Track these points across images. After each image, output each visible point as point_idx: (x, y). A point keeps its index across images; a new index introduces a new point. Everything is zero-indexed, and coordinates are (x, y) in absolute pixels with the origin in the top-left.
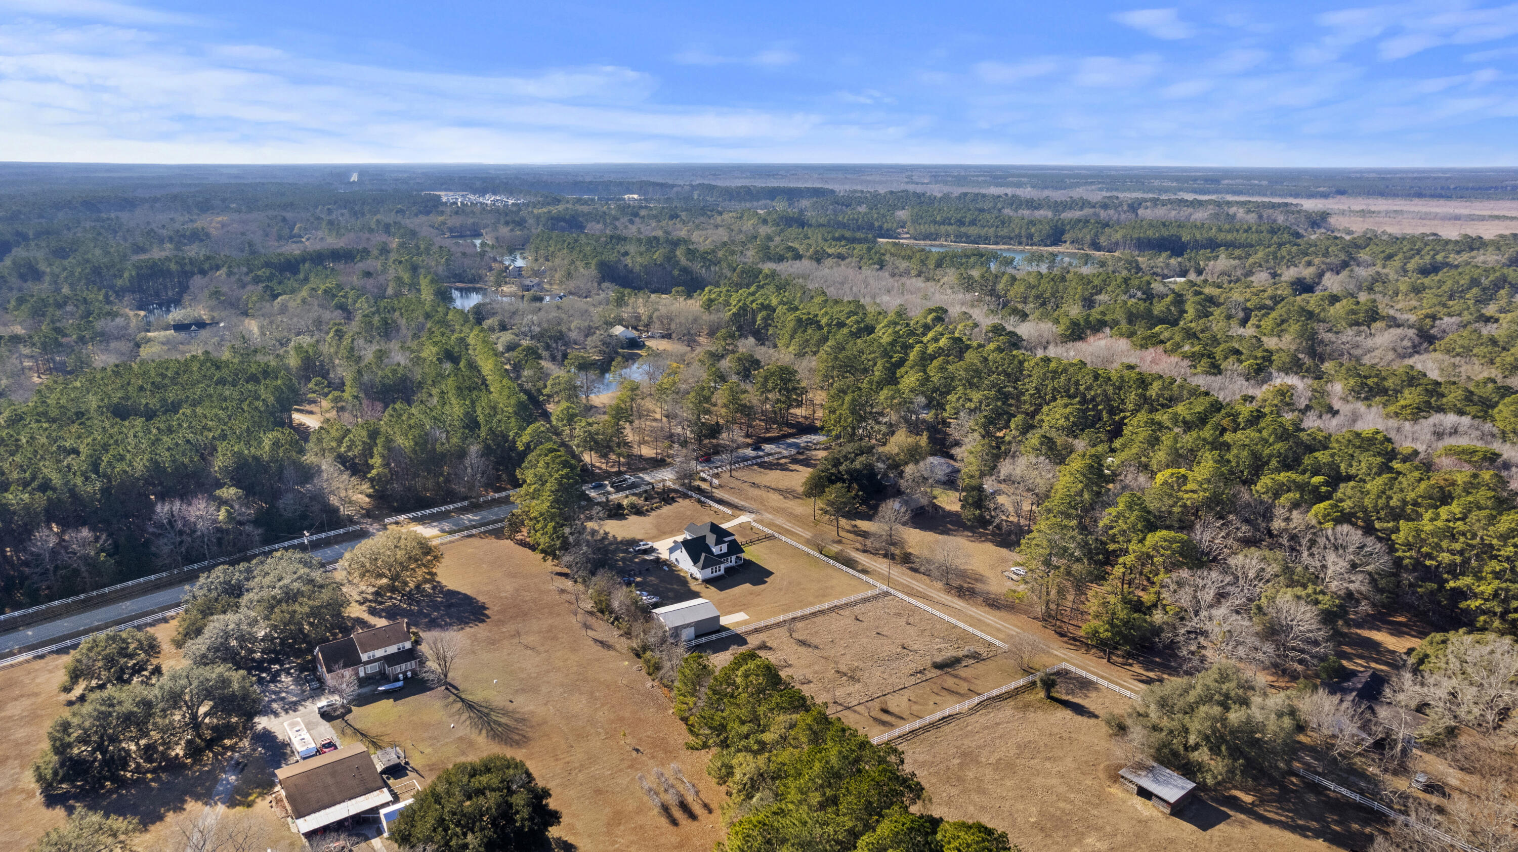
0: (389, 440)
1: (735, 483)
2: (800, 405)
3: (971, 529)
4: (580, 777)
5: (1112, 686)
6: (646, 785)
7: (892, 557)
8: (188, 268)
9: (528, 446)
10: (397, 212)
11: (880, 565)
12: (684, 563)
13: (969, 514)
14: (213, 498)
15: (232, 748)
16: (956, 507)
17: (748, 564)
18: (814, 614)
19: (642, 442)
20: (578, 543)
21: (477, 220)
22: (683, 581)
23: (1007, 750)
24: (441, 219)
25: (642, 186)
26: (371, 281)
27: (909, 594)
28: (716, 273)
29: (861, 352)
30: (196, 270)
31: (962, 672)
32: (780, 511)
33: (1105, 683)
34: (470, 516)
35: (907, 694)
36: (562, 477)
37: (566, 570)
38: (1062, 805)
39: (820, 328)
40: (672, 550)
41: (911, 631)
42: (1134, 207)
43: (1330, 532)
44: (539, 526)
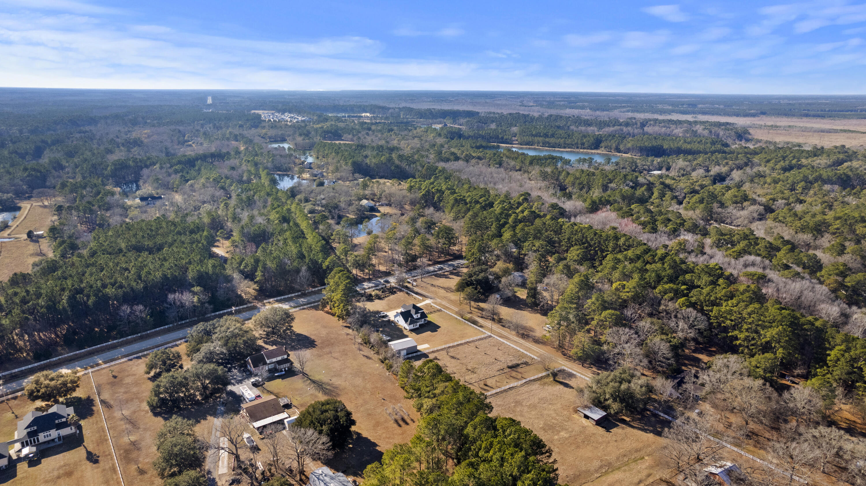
0: (265, 264)
1: (423, 284)
2: (455, 244)
3: (531, 307)
4: (362, 409)
5: (582, 376)
6: (388, 412)
7: (493, 320)
8: (139, 164)
9: (328, 267)
10: (240, 127)
11: (488, 323)
12: (401, 322)
13: (529, 301)
14: (191, 291)
15: (220, 397)
16: (524, 297)
17: (430, 323)
18: (458, 345)
19: (380, 264)
20: (354, 313)
21: (283, 132)
22: (400, 330)
23: (534, 400)
24: (264, 131)
25: (372, 109)
26: (235, 172)
27: (500, 337)
28: (414, 168)
29: (486, 218)
30: (143, 165)
31: (519, 370)
32: (445, 298)
33: (579, 375)
34: (302, 300)
35: (495, 378)
36: (347, 283)
37: (348, 325)
38: (553, 421)
39: (466, 204)
40: (395, 316)
41: (500, 352)
42: (643, 124)
43: (683, 311)
44: (336, 305)
